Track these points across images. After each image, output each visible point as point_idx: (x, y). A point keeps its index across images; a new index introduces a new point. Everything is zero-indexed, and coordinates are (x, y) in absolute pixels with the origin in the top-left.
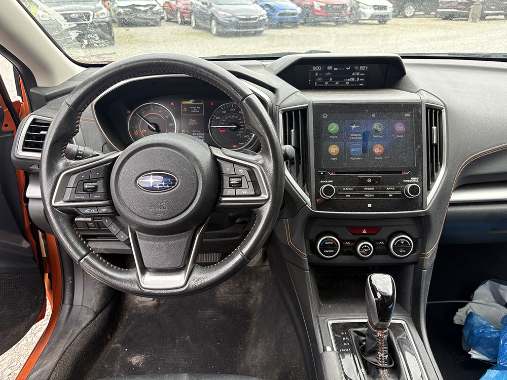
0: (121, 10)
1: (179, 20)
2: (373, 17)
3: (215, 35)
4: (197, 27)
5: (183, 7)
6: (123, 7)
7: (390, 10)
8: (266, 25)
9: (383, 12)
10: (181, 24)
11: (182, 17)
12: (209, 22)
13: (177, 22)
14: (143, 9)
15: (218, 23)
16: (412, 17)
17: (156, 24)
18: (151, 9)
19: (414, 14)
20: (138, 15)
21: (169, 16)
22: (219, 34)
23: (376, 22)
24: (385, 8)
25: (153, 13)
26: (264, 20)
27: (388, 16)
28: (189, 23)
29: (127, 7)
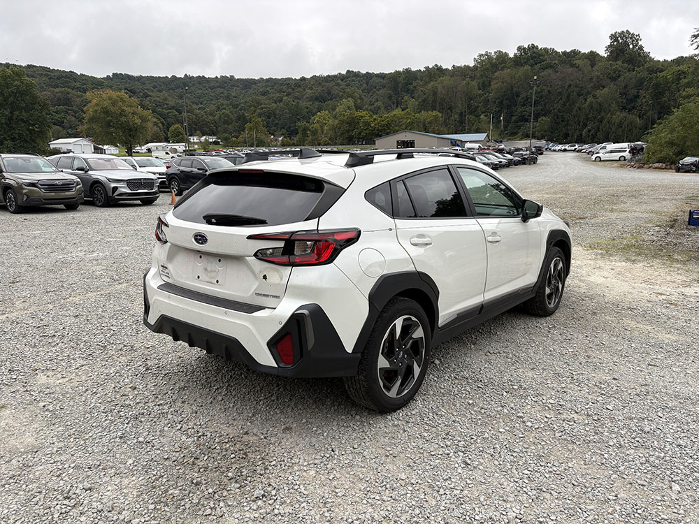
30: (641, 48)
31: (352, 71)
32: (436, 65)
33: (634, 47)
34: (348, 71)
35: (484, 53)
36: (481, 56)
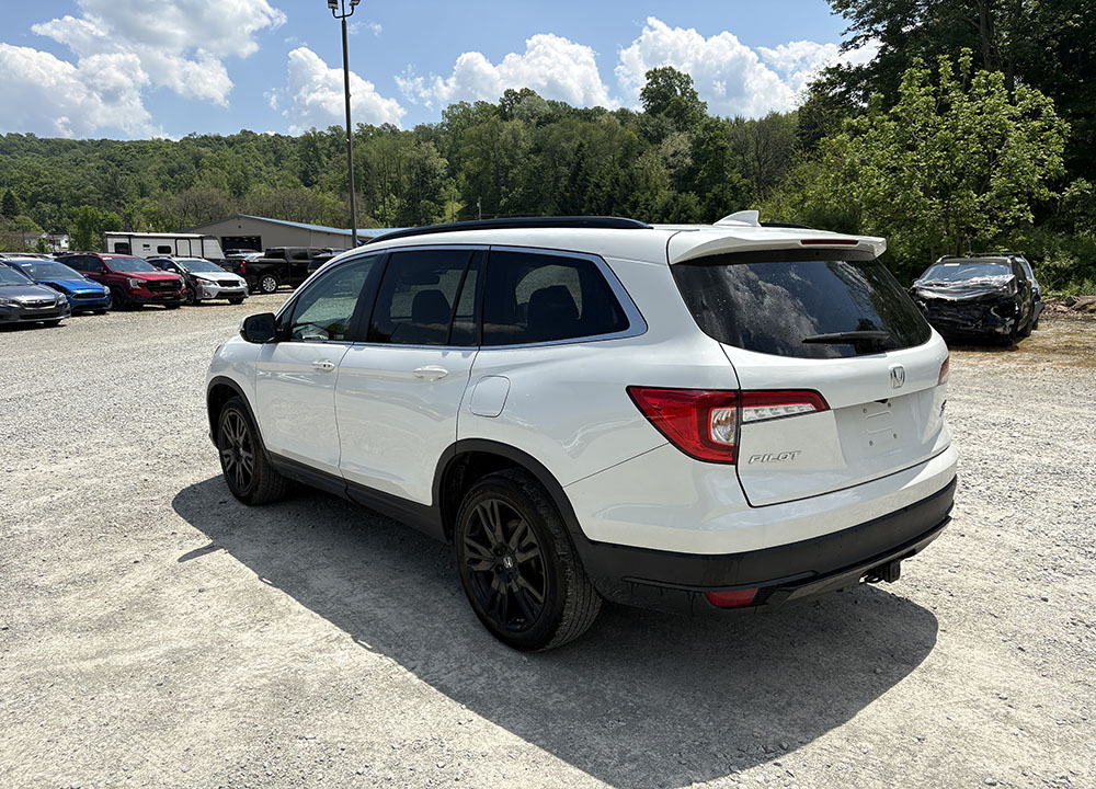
2: (221, 295)
7: (243, 285)
8: (68, 312)
9: (234, 288)
16: (274, 292)
19: (276, 288)
23: (227, 301)
24: (236, 283)
26: (65, 304)
27: (243, 293)
30: (694, 95)
31: (251, 132)
32: (386, 124)
33: (683, 94)
34: (244, 132)
35: (457, 103)
36: (452, 107)
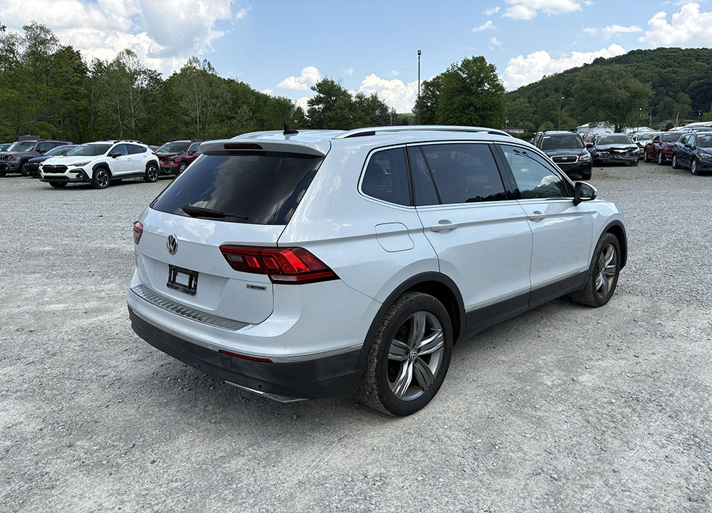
0: (599, 153)
1: (660, 160)
3: (694, 174)
4: (678, 167)
5: (666, 149)
6: (601, 151)
10: (661, 164)
11: (663, 157)
12: (689, 162)
13: (657, 163)
14: (621, 151)
15: (698, 163)
17: (633, 164)
18: (629, 151)
20: (616, 157)
21: (649, 157)
22: (699, 173)
25: (632, 155)
28: (670, 164)
29: (605, 150)
